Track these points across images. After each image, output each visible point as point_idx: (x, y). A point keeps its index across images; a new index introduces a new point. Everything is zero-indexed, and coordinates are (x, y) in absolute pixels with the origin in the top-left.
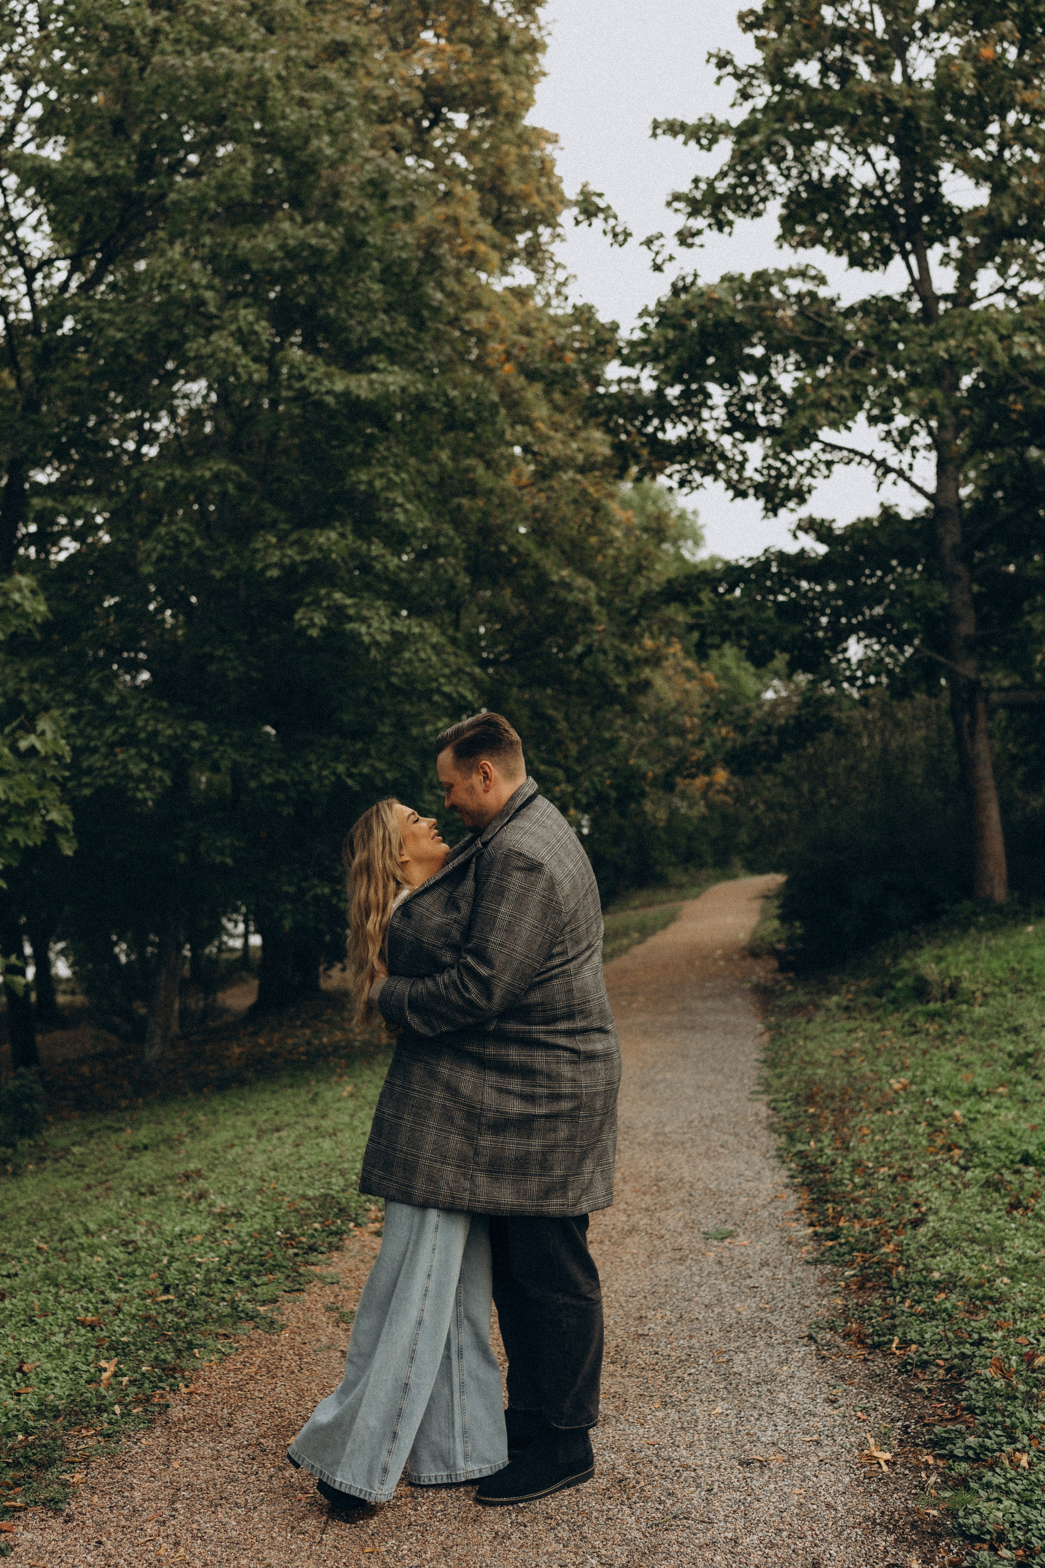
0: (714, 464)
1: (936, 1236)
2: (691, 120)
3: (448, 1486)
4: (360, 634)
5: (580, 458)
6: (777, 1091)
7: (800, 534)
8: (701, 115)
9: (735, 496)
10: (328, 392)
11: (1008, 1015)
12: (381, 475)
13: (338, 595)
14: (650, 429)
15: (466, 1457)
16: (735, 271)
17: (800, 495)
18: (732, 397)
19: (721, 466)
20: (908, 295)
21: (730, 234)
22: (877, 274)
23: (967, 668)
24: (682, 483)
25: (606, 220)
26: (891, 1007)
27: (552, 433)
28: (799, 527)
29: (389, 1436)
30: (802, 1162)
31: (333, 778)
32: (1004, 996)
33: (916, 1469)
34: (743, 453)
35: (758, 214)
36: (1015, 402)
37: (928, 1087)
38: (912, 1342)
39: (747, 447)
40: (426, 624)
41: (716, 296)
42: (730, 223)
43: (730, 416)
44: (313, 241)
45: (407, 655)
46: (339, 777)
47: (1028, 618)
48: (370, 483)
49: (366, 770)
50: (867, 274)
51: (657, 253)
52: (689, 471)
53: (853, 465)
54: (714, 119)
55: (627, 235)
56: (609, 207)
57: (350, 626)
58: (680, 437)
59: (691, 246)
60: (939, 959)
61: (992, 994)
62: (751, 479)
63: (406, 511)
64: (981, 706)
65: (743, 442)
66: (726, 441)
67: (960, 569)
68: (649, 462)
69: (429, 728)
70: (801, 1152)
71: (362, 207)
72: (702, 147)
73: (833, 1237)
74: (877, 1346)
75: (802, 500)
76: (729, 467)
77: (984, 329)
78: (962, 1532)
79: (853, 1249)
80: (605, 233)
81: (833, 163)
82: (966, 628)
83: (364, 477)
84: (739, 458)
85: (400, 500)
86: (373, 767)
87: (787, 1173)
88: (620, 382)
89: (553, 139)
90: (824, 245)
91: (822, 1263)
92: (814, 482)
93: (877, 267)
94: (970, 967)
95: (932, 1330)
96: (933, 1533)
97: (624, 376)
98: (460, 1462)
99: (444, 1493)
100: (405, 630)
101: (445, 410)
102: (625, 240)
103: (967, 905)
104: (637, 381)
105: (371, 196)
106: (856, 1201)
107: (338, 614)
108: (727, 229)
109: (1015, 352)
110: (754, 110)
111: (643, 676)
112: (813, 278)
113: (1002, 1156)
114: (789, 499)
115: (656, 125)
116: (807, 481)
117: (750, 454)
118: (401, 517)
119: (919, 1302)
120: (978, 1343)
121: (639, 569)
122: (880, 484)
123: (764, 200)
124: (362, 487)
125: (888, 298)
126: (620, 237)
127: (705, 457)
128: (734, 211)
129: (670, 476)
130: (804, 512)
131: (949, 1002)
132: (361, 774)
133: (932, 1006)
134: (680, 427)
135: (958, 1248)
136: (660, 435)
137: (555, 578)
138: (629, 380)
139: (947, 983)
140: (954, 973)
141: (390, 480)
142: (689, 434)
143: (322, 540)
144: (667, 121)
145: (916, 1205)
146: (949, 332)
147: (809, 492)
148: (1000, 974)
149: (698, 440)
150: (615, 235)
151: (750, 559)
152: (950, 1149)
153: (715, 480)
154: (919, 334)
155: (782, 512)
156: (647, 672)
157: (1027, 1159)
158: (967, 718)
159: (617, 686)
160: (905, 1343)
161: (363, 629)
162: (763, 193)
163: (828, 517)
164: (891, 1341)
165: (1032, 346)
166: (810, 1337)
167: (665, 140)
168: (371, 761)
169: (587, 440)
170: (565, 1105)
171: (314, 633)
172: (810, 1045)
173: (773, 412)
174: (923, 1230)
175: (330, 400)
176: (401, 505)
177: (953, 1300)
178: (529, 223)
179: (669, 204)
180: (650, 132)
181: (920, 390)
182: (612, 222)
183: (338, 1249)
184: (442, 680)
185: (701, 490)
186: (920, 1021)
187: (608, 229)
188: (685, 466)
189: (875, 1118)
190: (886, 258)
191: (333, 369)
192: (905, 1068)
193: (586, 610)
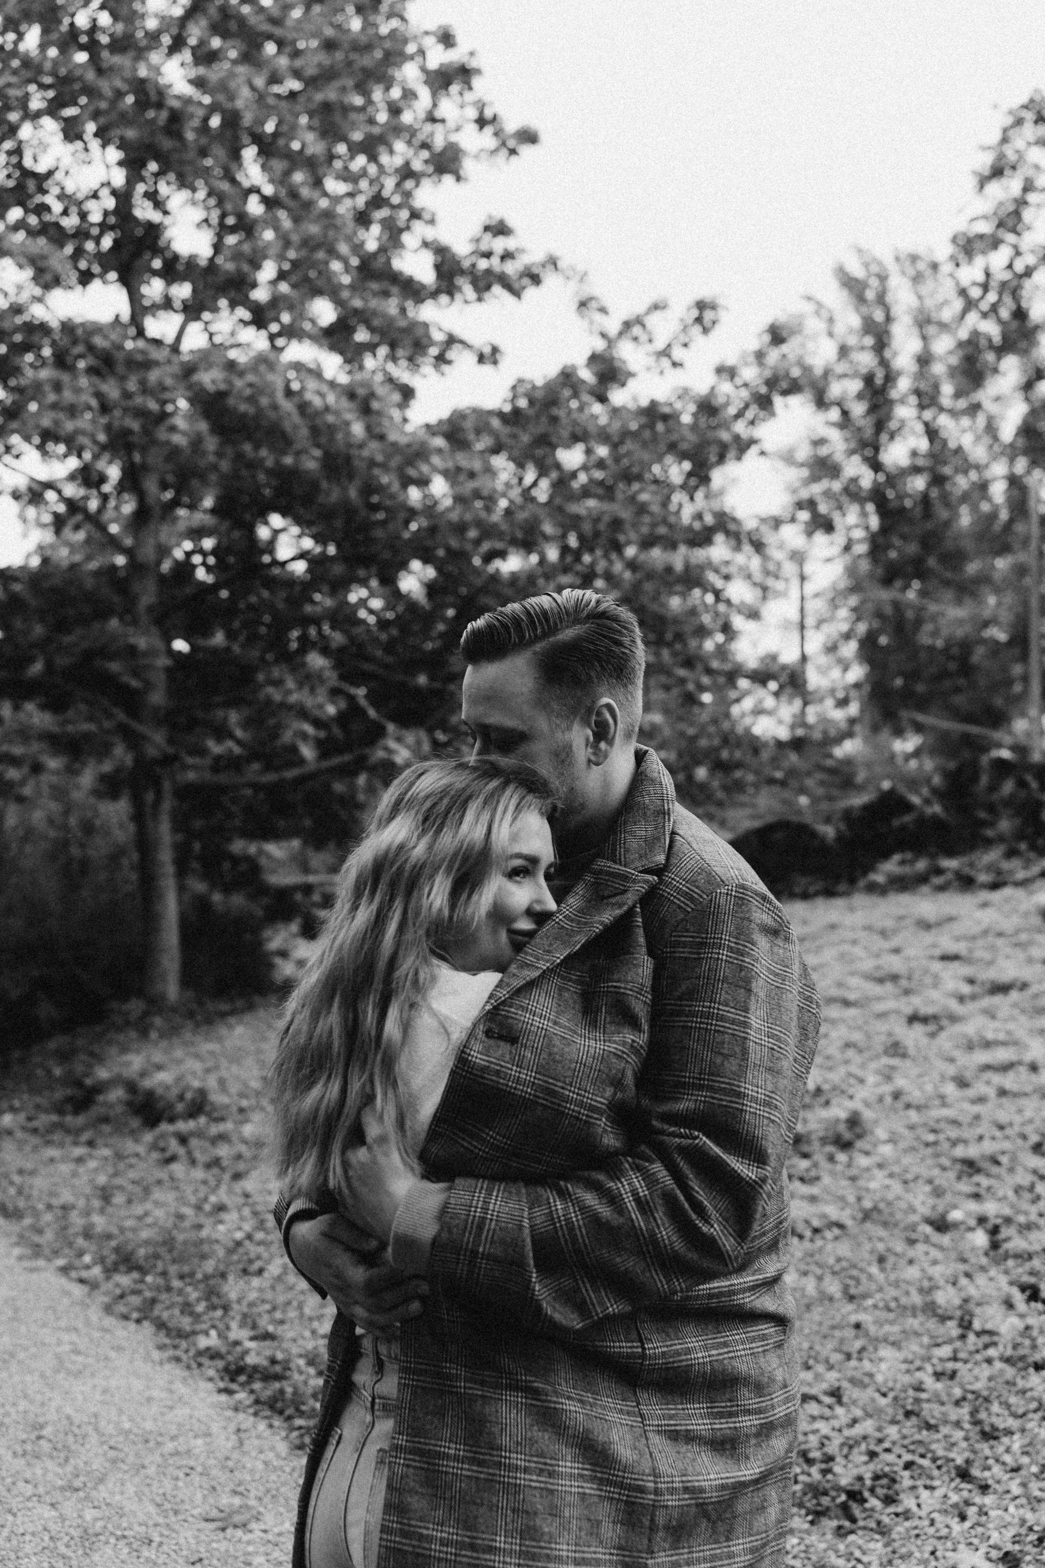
6: (56, 1253)
26: (106, 1128)
30: (220, 1364)
64: (166, 784)
70: (208, 1349)
82: (158, 697)
87: (210, 1385)
131: (202, 1120)
133: (182, 1126)
139: (189, 1095)
140: (193, 1083)
158: (150, 797)
172: (39, 1183)
186: (174, 1147)
190: (84, 280)
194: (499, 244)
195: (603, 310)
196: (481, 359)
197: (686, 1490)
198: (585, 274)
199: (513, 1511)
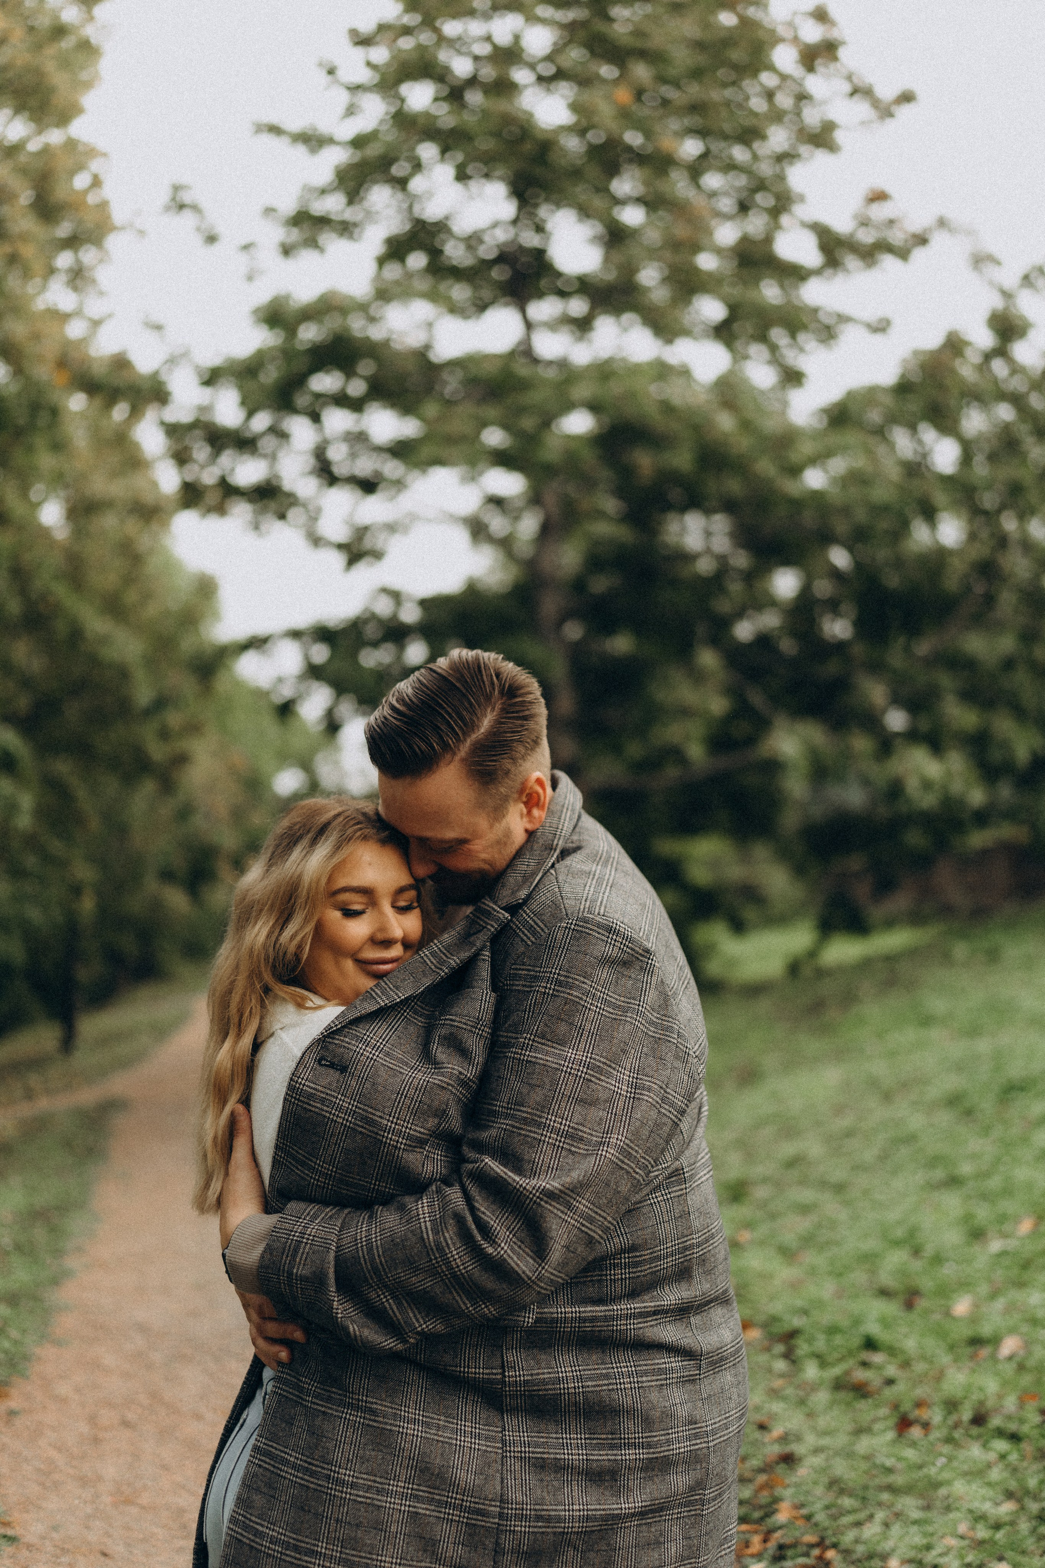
9: (314, 546)
56: (196, 203)
115: (258, 125)
125: (490, 356)
144: (267, 124)
194: (880, 212)
195: (996, 263)
196: (871, 330)
197: (539, 1518)
199: (337, 1521)
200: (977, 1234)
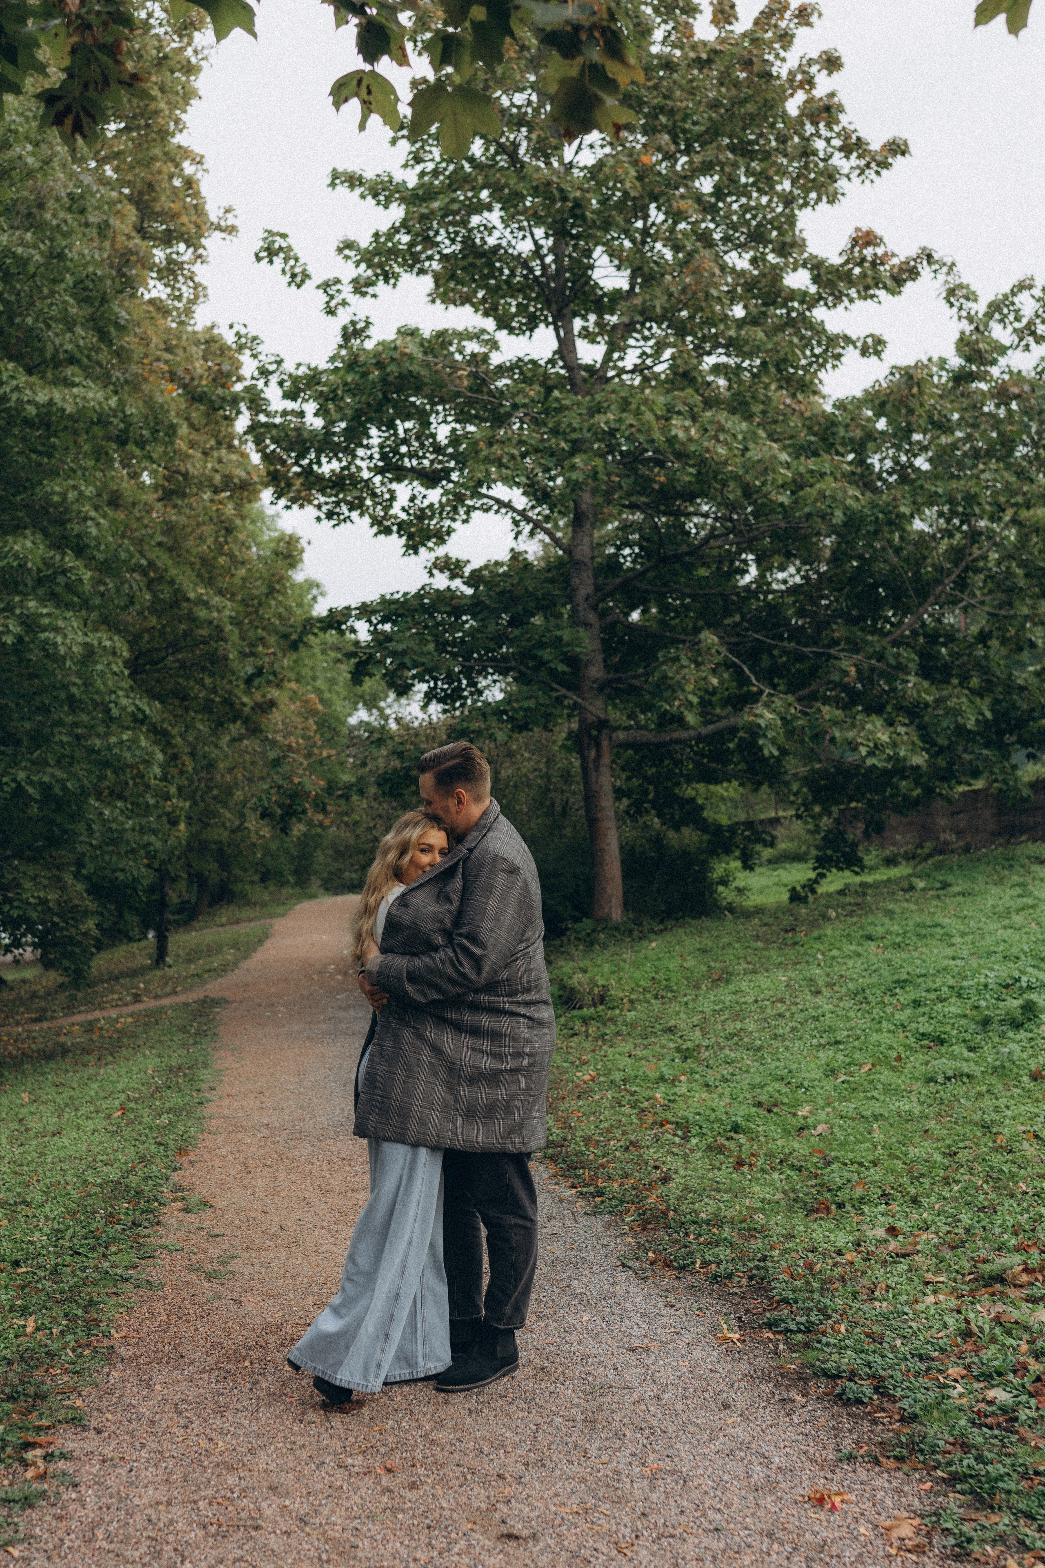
0: (362, 500)
1: (686, 1188)
2: (369, 175)
3: (407, 1382)
4: (55, 644)
5: (218, 478)
7: (435, 572)
8: (380, 172)
9: (380, 532)
10: (29, 402)
11: (658, 1018)
12: (74, 487)
13: (32, 604)
14: (305, 462)
15: (425, 1356)
16: (412, 324)
17: (441, 537)
18: (387, 438)
19: (368, 502)
20: (552, 362)
21: (395, 285)
22: (523, 339)
23: (596, 707)
24: (330, 515)
25: (286, 260)
27: (191, 451)
28: (435, 565)
29: (382, 1337)
31: (14, 785)
32: (648, 1002)
33: (761, 1342)
34: (392, 492)
35: (422, 272)
36: (658, 474)
37: (617, 1076)
38: (711, 1262)
39: (394, 486)
40: (116, 638)
41: (407, 351)
42: (397, 277)
43: (384, 457)
44: (20, 250)
45: (99, 667)
46: (19, 785)
47: (664, 667)
48: (64, 495)
49: (46, 779)
50: (513, 337)
51: (332, 297)
52: (337, 504)
53: (492, 513)
54: (391, 178)
55: (306, 276)
56: (290, 249)
57: (43, 636)
58: (332, 471)
59: (364, 294)
60: (585, 971)
61: (638, 1000)
62: (396, 517)
63: (98, 524)
64: (605, 743)
65: (391, 481)
66: (377, 479)
67: (592, 617)
68: (299, 491)
69: (113, 740)
71: (65, 221)
72: (378, 203)
73: (600, 1193)
74: (682, 1268)
75: (441, 541)
76: (376, 504)
77: (643, 408)
78: (826, 1374)
79: (622, 1202)
80: (283, 271)
81: (497, 234)
82: (596, 672)
83: (57, 489)
84: (387, 496)
85: (93, 514)
86: (53, 776)
88: (285, 413)
89: (198, 161)
90: (473, 305)
91: (600, 1213)
92: (454, 525)
93: (524, 333)
94: (615, 976)
95: (724, 1253)
96: (800, 1379)
97: (289, 409)
98: (420, 1360)
99: (406, 1389)
100: (96, 643)
101: (122, 426)
102: (303, 281)
103: (587, 924)
104: (302, 414)
105: (69, 210)
106: (603, 1166)
107: (30, 623)
108: (392, 281)
109: (673, 433)
110: (422, 174)
111: (269, 696)
112: (486, 342)
113: (716, 1126)
114: (429, 539)
115: (335, 175)
116: (447, 523)
117: (398, 494)
118: (94, 531)
119: (700, 1235)
120: (764, 1259)
121: (271, 591)
122: (518, 533)
123: (430, 258)
124: (56, 498)
125: (534, 362)
126: (298, 279)
127: (356, 493)
128: (399, 265)
129: (319, 507)
130: (441, 551)
131: (601, 1008)
132: (42, 784)
133: (586, 1012)
134: (334, 461)
135: (709, 1196)
136: (315, 467)
137: (192, 595)
138: (293, 412)
139: (596, 990)
140: (601, 982)
141: (81, 493)
142: (343, 469)
143: (16, 547)
144: (345, 173)
145: (656, 1168)
146: (605, 405)
147: (449, 532)
148: (642, 983)
149: (351, 476)
150: (294, 276)
151: (406, 594)
152: (662, 1125)
153: (362, 515)
154: (578, 404)
155: (422, 550)
156: (273, 693)
157: (736, 1128)
158: (593, 754)
159: (244, 705)
160: (705, 1264)
161: (59, 639)
162: (429, 252)
163: (463, 557)
164: (693, 1263)
165: (687, 429)
166: (624, 1265)
167: (342, 190)
168: (49, 770)
169: (220, 461)
170: (524, 1061)
171: (9, 640)
173: (424, 457)
174: (672, 1185)
175: (31, 410)
176: (92, 519)
177: (726, 1232)
178: (167, 239)
179: (340, 250)
180: (329, 181)
181: (584, 457)
182: (292, 262)
183: (158, 1223)
184: (120, 693)
185: (349, 523)
186: (578, 1026)
187: (287, 268)
188: (333, 499)
189: (581, 1103)
190: (532, 325)
191: (33, 379)
192: (586, 1063)
193: (219, 629)
194: (868, 252)
195: (971, 296)
196: (864, 352)
198: (953, 264)
200: (831, 1072)
